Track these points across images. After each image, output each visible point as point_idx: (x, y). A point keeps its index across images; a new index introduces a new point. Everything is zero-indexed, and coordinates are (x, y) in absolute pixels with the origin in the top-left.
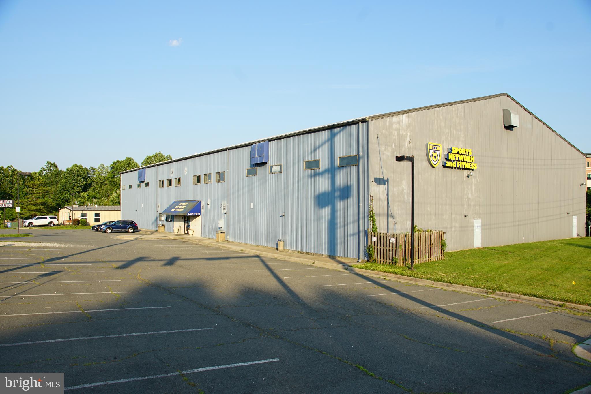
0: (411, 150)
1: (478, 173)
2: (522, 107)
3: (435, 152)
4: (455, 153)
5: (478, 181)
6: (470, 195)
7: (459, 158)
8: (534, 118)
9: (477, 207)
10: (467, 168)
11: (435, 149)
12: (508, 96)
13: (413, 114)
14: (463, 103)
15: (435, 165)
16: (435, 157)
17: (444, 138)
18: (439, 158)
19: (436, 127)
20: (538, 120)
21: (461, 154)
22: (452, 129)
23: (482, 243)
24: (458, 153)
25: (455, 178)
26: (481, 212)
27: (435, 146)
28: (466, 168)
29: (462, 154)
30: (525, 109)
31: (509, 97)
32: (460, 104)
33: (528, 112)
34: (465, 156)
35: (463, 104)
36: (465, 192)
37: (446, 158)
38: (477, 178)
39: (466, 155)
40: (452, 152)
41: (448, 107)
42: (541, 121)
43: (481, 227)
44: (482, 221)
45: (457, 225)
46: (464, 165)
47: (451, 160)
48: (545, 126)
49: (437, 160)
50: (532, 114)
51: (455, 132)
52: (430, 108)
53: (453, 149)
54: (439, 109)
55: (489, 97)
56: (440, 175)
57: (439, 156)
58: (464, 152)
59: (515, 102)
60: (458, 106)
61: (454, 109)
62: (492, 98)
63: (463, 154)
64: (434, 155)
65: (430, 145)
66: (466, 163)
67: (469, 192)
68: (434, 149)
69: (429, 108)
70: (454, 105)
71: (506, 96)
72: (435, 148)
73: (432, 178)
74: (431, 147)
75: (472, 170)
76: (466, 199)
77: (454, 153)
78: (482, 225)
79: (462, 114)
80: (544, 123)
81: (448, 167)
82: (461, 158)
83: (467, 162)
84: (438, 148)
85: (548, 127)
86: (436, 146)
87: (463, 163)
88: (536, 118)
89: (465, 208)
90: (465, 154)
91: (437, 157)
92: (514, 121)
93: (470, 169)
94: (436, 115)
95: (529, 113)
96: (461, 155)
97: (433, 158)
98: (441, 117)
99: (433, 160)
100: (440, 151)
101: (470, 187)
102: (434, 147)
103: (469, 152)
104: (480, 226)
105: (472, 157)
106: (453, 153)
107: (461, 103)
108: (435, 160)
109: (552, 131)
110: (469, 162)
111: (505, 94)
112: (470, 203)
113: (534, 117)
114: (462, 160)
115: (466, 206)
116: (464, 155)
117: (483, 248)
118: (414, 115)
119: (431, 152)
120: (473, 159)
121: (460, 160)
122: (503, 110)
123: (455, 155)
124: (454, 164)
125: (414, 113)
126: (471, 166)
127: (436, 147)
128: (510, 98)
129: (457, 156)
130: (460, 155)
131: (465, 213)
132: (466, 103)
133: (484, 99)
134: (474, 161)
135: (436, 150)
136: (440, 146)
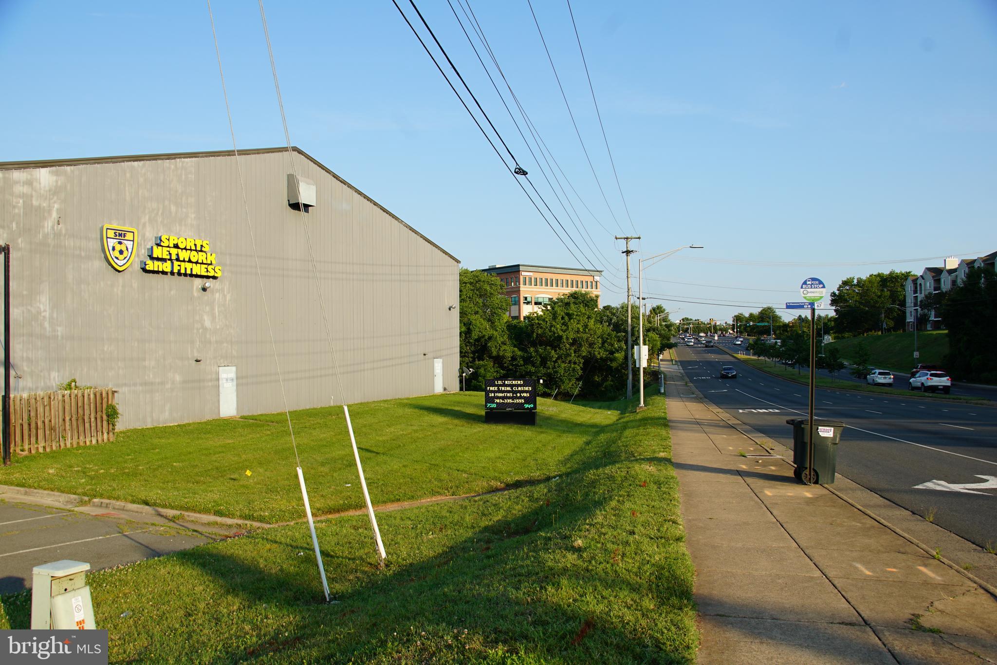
0: (62, 238)
1: (227, 284)
2: (330, 173)
3: (120, 243)
4: (168, 247)
5: (228, 298)
6: (208, 323)
7: (178, 255)
8: (356, 195)
9: (225, 345)
10: (199, 274)
11: (120, 238)
12: (300, 152)
13: (68, 168)
14: (195, 157)
15: (120, 266)
16: (121, 252)
17: (147, 217)
18: (130, 254)
19: (128, 198)
20: (364, 198)
21: (182, 249)
22: (167, 203)
23: (238, 409)
24: (176, 246)
25: (173, 292)
26: (234, 353)
27: (120, 232)
28: (194, 273)
29: (185, 249)
30: (335, 176)
31: (302, 155)
32: (189, 159)
33: (344, 182)
34: (194, 253)
35: (194, 159)
36: (197, 318)
37: (150, 254)
38: (226, 293)
39: (196, 250)
40: (162, 244)
41: (159, 162)
42: (369, 199)
43: (235, 380)
44: (237, 370)
45: (178, 378)
46: (191, 269)
47: (158, 259)
48: (379, 209)
49: (125, 258)
50: (350, 186)
51: (173, 208)
52: (113, 160)
53: (163, 239)
54: (136, 164)
55: (256, 152)
56: (135, 285)
57: (130, 250)
58: (190, 244)
59: (315, 163)
60: (183, 163)
61: (173, 167)
62: (263, 153)
63: (188, 247)
64: (118, 247)
65: (107, 229)
66: (194, 265)
67: (206, 317)
68: (118, 237)
69: (110, 160)
70: (175, 158)
71: (296, 153)
72: (120, 235)
73: (115, 290)
74: (111, 234)
75: (214, 278)
76: (198, 329)
77: (167, 245)
78: (237, 378)
79: (192, 177)
80: (375, 204)
81: (153, 272)
82: (184, 255)
83: (197, 263)
84: (129, 236)
85: (384, 211)
86: (123, 232)
87: (189, 266)
88: (360, 193)
89: (197, 346)
90: (193, 248)
91: (125, 253)
92: (306, 195)
93: (208, 277)
94: (128, 175)
95: (345, 184)
96: (184, 251)
97: (117, 254)
98: (141, 180)
99: (117, 258)
100: (133, 241)
101: (208, 308)
102: (118, 234)
103: (202, 246)
104: (232, 380)
105: (209, 254)
106: (162, 246)
107: (190, 157)
108: (121, 257)
109: (393, 217)
110: (202, 263)
111: (295, 149)
112: (208, 336)
113: (356, 192)
114: (187, 259)
115: (198, 343)
116: (191, 250)
117: (242, 417)
118: (72, 172)
119: (112, 243)
120: (211, 258)
121: (181, 259)
122: (288, 175)
123: (168, 249)
124: (167, 266)
125: (72, 167)
126: (207, 271)
127: (124, 234)
128: (304, 156)
129: (174, 252)
130: (180, 251)
131: (197, 355)
132: (202, 157)
133: (245, 154)
134: (214, 262)
135: (123, 238)
136: (133, 232)
